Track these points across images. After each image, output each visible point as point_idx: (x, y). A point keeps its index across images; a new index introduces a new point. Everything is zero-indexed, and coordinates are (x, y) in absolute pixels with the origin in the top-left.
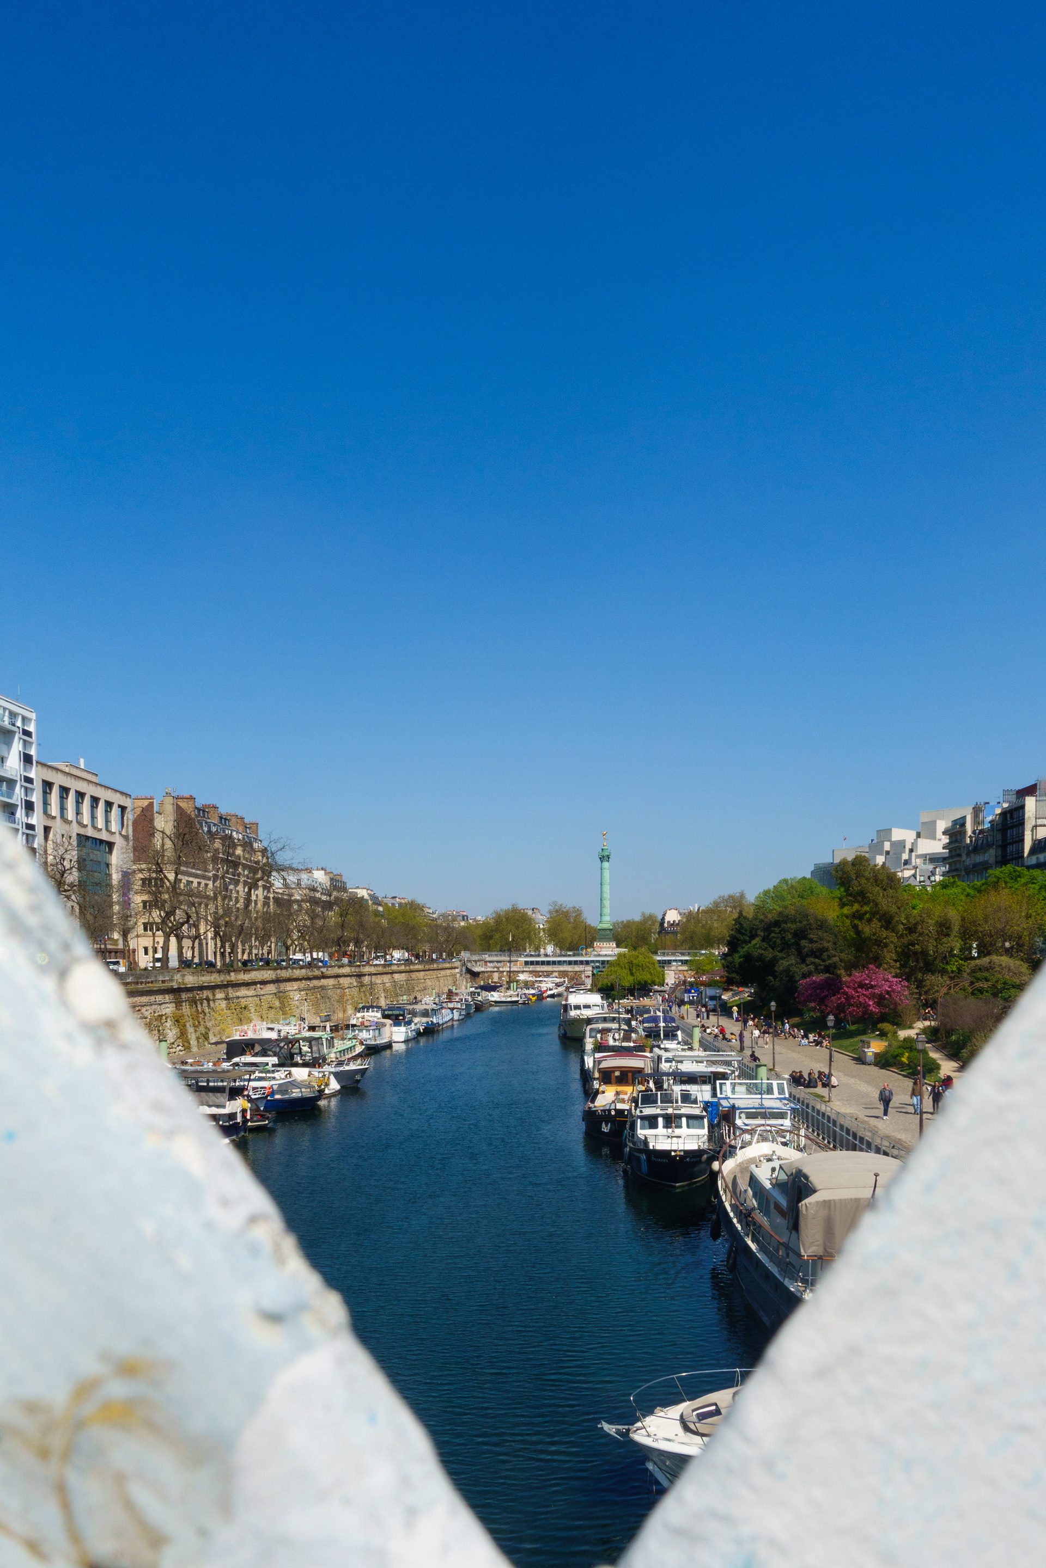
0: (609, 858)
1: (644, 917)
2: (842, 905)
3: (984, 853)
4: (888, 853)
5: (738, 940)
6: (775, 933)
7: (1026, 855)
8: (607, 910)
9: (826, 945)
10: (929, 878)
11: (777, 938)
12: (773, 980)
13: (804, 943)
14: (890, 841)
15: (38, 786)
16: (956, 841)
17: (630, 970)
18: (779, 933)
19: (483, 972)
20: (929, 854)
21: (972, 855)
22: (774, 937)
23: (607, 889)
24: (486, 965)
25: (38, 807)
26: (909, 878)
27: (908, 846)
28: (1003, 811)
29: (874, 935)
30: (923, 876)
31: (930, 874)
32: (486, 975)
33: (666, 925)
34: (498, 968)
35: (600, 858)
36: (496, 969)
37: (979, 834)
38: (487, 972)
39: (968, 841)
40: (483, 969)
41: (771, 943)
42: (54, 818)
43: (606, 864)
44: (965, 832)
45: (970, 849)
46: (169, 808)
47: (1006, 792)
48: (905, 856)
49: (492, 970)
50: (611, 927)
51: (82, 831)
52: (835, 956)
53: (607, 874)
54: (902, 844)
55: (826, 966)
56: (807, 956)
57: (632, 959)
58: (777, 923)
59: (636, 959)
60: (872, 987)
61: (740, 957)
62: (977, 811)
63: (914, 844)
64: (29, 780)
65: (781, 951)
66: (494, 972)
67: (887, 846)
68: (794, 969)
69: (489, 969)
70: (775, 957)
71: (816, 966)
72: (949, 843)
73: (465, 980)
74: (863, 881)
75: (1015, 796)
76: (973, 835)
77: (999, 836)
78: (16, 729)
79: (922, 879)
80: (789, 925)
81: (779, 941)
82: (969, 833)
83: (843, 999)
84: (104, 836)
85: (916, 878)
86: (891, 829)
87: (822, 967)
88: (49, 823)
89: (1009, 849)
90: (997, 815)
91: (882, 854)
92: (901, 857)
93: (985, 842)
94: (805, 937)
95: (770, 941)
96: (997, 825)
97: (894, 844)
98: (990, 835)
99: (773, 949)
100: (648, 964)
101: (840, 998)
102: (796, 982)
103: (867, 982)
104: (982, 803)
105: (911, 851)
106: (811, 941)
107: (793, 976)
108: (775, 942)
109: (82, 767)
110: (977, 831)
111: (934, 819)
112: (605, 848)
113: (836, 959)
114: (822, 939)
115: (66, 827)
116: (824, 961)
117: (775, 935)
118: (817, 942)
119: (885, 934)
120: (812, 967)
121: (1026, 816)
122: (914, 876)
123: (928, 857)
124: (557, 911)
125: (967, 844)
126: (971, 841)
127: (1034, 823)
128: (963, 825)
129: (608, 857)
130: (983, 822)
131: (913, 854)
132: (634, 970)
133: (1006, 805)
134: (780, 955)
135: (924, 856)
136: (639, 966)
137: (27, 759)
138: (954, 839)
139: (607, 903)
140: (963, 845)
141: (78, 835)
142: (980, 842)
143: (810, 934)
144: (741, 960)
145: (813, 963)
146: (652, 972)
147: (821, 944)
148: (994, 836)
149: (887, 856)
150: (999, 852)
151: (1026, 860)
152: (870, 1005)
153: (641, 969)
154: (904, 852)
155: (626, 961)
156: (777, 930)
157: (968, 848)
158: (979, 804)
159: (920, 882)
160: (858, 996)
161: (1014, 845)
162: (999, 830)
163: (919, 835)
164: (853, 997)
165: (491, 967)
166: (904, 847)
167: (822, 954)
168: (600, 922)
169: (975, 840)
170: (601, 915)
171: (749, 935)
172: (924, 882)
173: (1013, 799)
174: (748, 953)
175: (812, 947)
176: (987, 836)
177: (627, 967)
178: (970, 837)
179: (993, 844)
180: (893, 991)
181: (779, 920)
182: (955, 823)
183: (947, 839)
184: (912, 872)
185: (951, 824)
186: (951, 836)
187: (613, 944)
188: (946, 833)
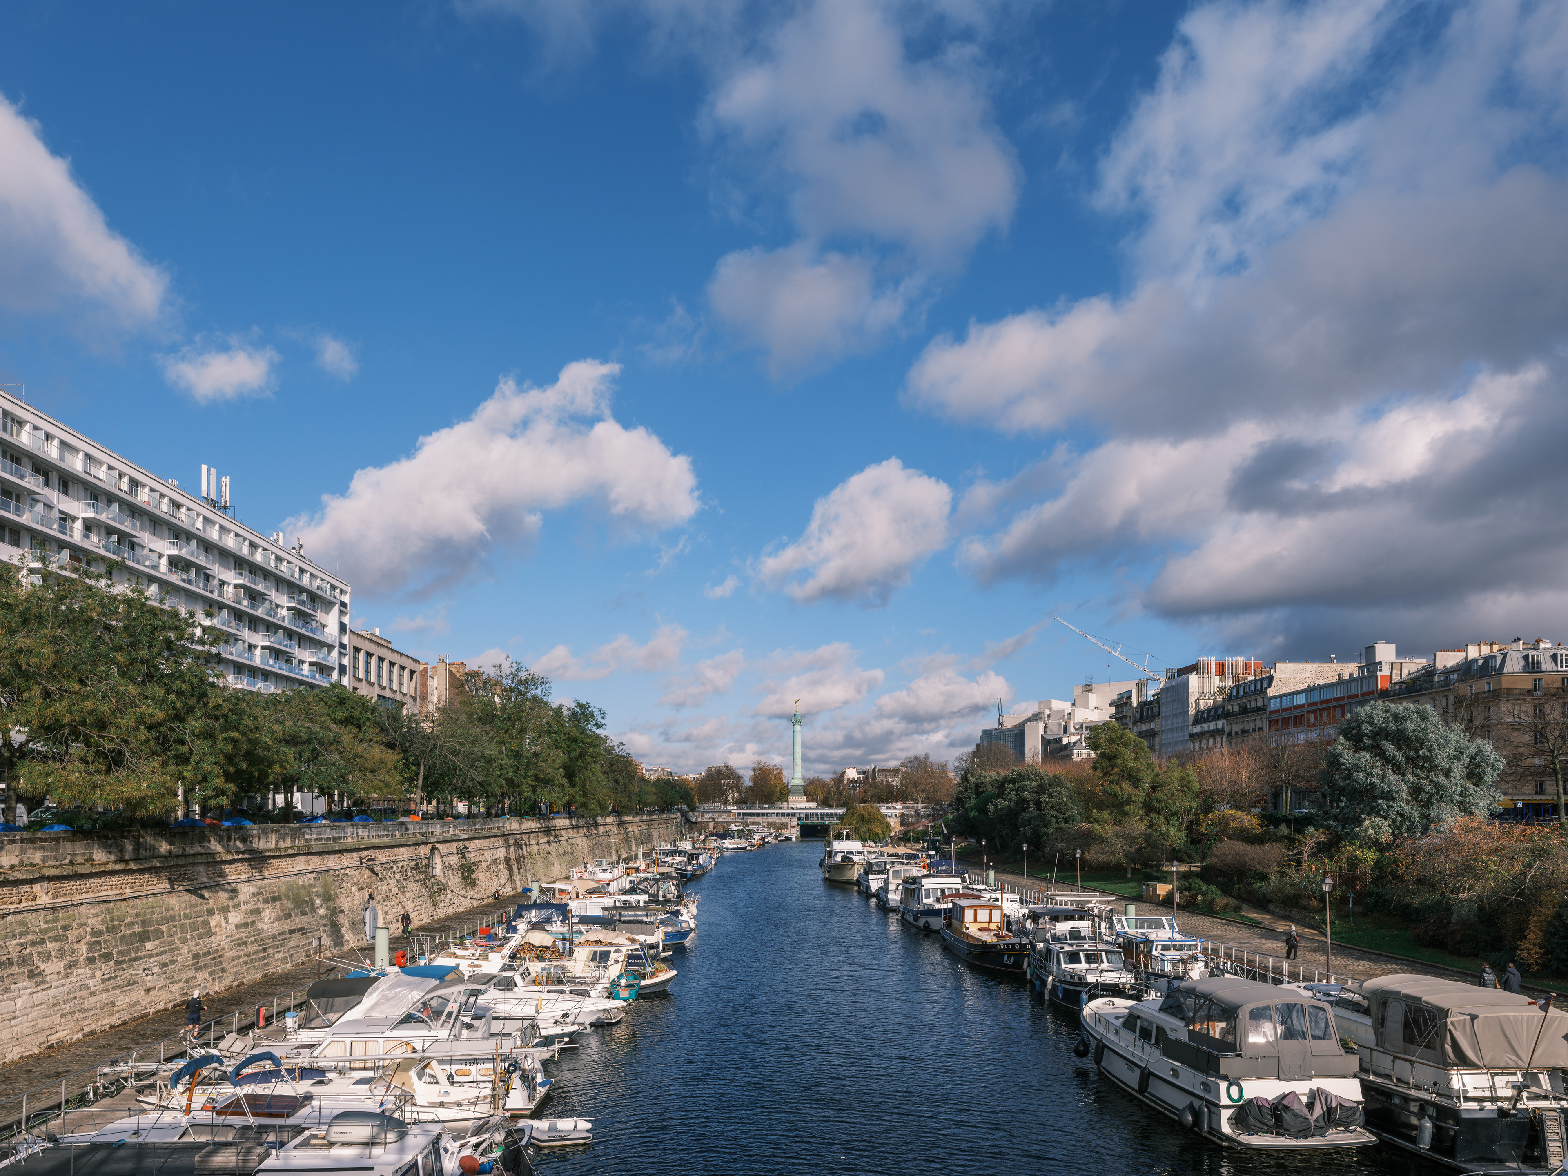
3: (1150, 722)
7: (1190, 724)
15: (349, 650)
16: (1122, 711)
20: (1084, 722)
21: (1139, 723)
25: (349, 670)
27: (1066, 714)
28: (1164, 686)
33: (845, 782)
34: (713, 819)
37: (1144, 705)
39: (1134, 710)
42: (361, 680)
44: (1130, 704)
46: (442, 671)
47: (1167, 671)
48: (1064, 723)
51: (383, 693)
62: (1141, 686)
63: (1072, 713)
64: (343, 646)
72: (1116, 713)
75: (1177, 673)
76: (1138, 706)
78: (335, 600)
82: (1135, 704)
84: (398, 697)
86: (1050, 700)
88: (357, 685)
90: (1158, 689)
92: (1060, 724)
93: (1150, 713)
96: (1159, 697)
98: (1155, 707)
104: (1145, 679)
105: (1069, 718)
109: (377, 634)
110: (1142, 703)
115: (370, 688)
121: (1189, 691)
123: (1083, 725)
124: (760, 769)
125: (1133, 713)
126: (1137, 711)
127: (1196, 697)
128: (1129, 698)
130: (1146, 695)
131: (1071, 721)
133: (1166, 682)
135: (1079, 724)
137: (343, 628)
138: (1120, 709)
140: (1129, 714)
141: (379, 696)
142: (1145, 712)
148: (1158, 708)
151: (1190, 728)
157: (1135, 716)
158: (1142, 680)
163: (1074, 705)
166: (1063, 715)
168: (793, 779)
169: (1141, 710)
173: (1176, 675)
176: (1151, 705)
178: (1136, 707)
179: (1158, 715)
182: (1121, 695)
183: (1113, 710)
184: (1078, 737)
185: (1116, 697)
186: (1117, 707)
187: (804, 798)
188: (1111, 705)
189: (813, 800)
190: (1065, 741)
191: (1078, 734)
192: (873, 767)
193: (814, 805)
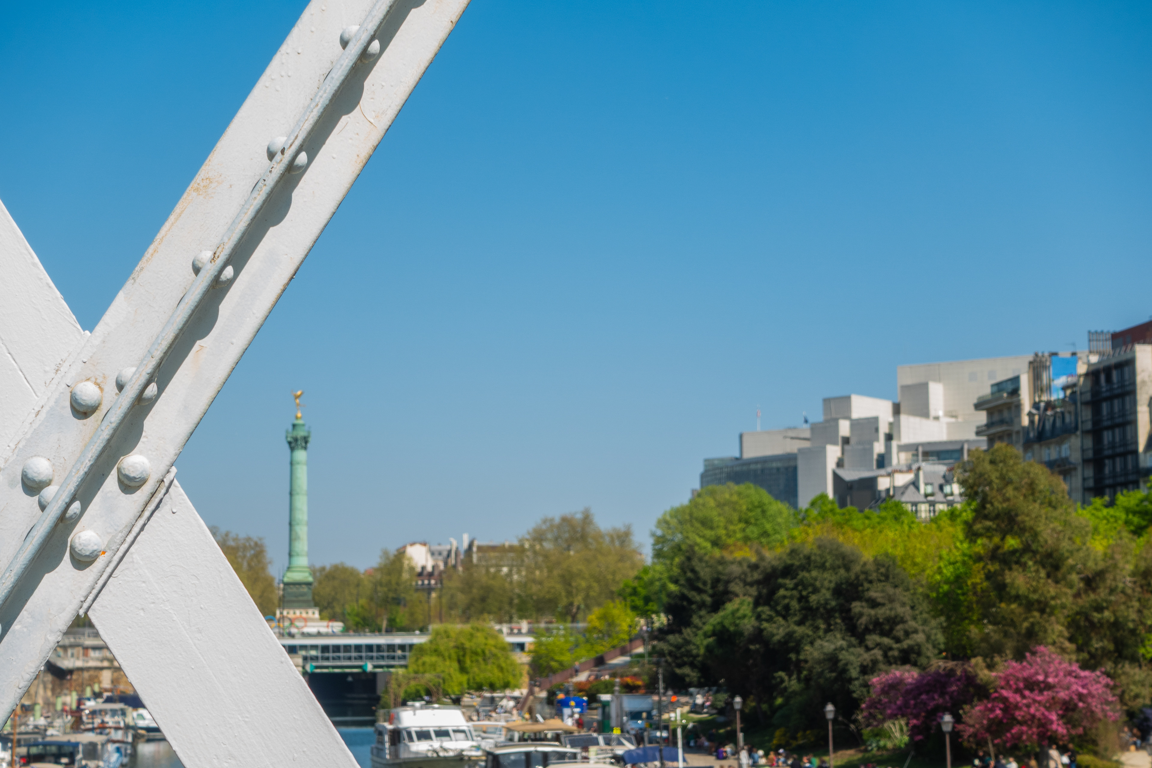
0: (306, 442)
1: (387, 558)
2: (971, 535)
3: (1060, 443)
4: (846, 441)
5: (691, 602)
6: (787, 589)
7: (1141, 448)
8: (302, 545)
9: (900, 610)
10: (941, 488)
11: (792, 597)
12: (786, 678)
13: (857, 607)
14: (848, 417)
16: (1002, 422)
17: (459, 661)
18: (792, 589)
19: (81, 669)
20: (923, 444)
21: (1036, 447)
22: (784, 597)
23: (302, 503)
24: (85, 655)
26: (906, 487)
27: (884, 429)
28: (1092, 368)
29: (1035, 591)
30: (931, 484)
31: (942, 481)
32: (86, 675)
35: (290, 443)
36: (106, 664)
37: (1046, 409)
38: (88, 669)
39: (1025, 421)
40: (79, 664)
41: (779, 608)
43: (301, 455)
44: (1018, 407)
45: (1032, 435)
47: (1093, 336)
48: (879, 447)
49: (99, 664)
50: (310, 579)
52: (916, 631)
53: (302, 474)
54: (873, 423)
55: (902, 651)
56: (867, 631)
57: (463, 640)
58: (788, 571)
59: (470, 640)
60: (1049, 687)
61: (706, 635)
62: (1037, 367)
63: (894, 426)
65: (800, 623)
66: (102, 669)
67: (844, 428)
68: (844, 656)
69: (92, 664)
70: (790, 635)
71: (886, 650)
72: (990, 425)
73: (41, 686)
74: (1010, 492)
75: (1109, 344)
76: (1034, 411)
77: (1087, 414)
79: (929, 489)
80: (814, 573)
81: (795, 605)
82: (1027, 406)
83: (998, 712)
85: (917, 488)
86: (848, 398)
87: (896, 653)
89: (1107, 437)
90: (1080, 376)
91: (835, 443)
92: (871, 449)
93: (1058, 423)
94: (859, 598)
95: (777, 604)
96: (1081, 393)
97: (856, 424)
98: (1070, 413)
99: (785, 618)
100: (494, 650)
101: (992, 710)
102: (850, 680)
103: (1041, 678)
104: (1046, 354)
105: (889, 437)
106: (874, 604)
107: (844, 671)
108: (787, 608)
110: (1042, 405)
111: (922, 380)
112: (300, 422)
113: (920, 637)
114: (891, 600)
116: (898, 640)
117: (788, 593)
118: (883, 605)
119: (1052, 590)
120: (878, 653)
121: (1139, 379)
122: (915, 484)
123: (920, 449)
125: (1024, 428)
126: (1032, 422)
127: (1151, 392)
128: (1015, 392)
129: (306, 440)
130: (1049, 388)
131: (894, 444)
132: (468, 663)
133: (1094, 359)
134: (800, 630)
135: (913, 448)
136: (476, 653)
138: (996, 417)
139: (302, 531)
140: (1016, 428)
142: (1048, 426)
143: (868, 590)
144: (711, 640)
145: (878, 645)
146: (503, 665)
147: (891, 609)
148: (1076, 414)
149: (847, 447)
150: (1089, 443)
151: (1142, 458)
152: (1052, 722)
153: (480, 659)
154: (877, 439)
155: (452, 644)
156: (789, 583)
157: (1028, 433)
158: (1040, 354)
159: (926, 495)
160: (1028, 706)
161: (1117, 431)
162: (1085, 403)
163: (897, 410)
164: (1017, 707)
165: (97, 659)
166: (877, 430)
167: (891, 630)
168: (289, 569)
169: (1039, 420)
170: (290, 555)
171: (710, 592)
172: (932, 495)
173: (1107, 346)
174: (724, 626)
175: (876, 615)
176: (1063, 413)
177: (454, 656)
178: (1030, 414)
179: (1076, 428)
180: (1090, 694)
181: (792, 565)
182: (999, 387)
183: (982, 418)
184: (909, 477)
185: (986, 391)
186: (990, 412)
187: (314, 613)
188: (978, 406)
189: (333, 618)
190: (883, 483)
191: (909, 469)
192: (465, 545)
193: (337, 626)
